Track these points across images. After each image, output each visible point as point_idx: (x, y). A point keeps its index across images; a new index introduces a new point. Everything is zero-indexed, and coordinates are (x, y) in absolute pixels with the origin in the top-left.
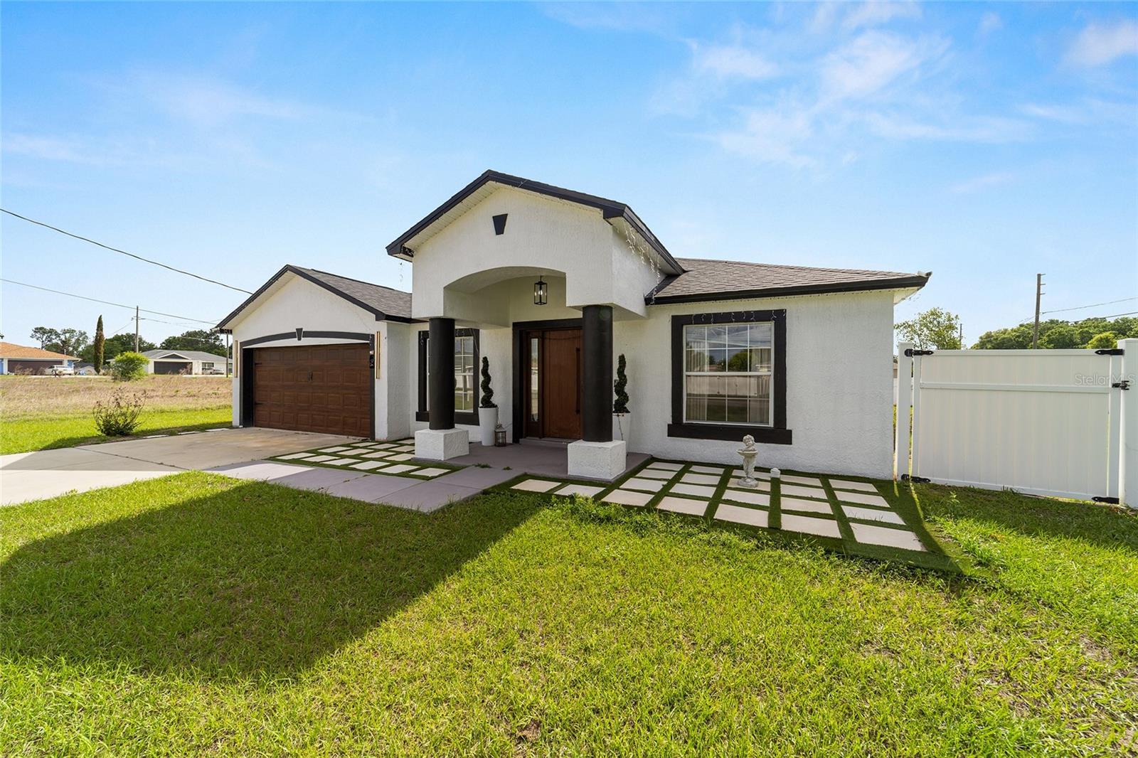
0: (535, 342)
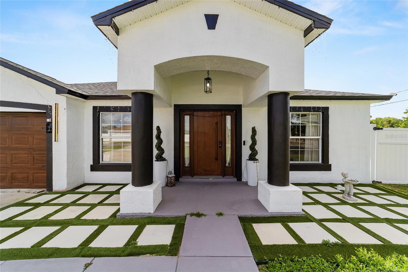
0: (187, 118)
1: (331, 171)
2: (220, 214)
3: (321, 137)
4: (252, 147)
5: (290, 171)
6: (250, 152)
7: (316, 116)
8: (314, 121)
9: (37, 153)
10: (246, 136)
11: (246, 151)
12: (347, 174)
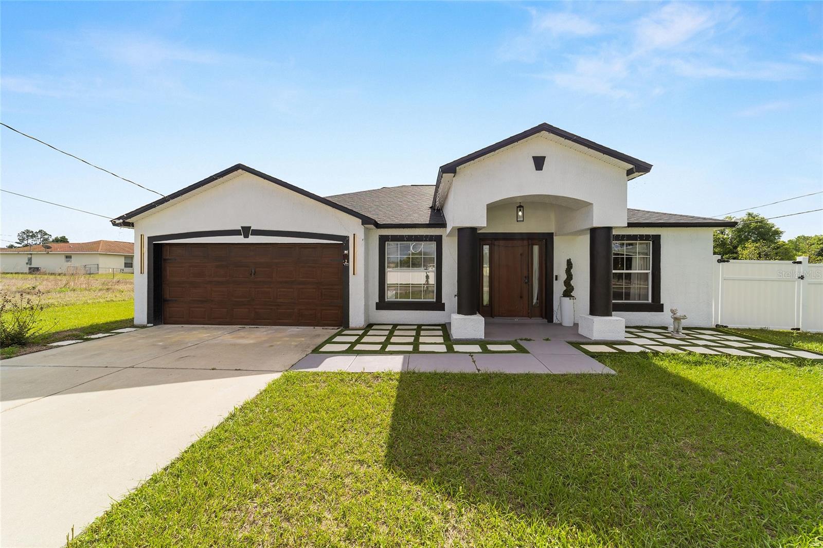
0: (486, 249)
1: (663, 311)
2: (547, 340)
3: (650, 271)
4: (568, 283)
5: (613, 311)
6: (565, 288)
7: (645, 246)
8: (643, 251)
9: (325, 287)
10: (559, 269)
11: (558, 287)
12: (676, 310)
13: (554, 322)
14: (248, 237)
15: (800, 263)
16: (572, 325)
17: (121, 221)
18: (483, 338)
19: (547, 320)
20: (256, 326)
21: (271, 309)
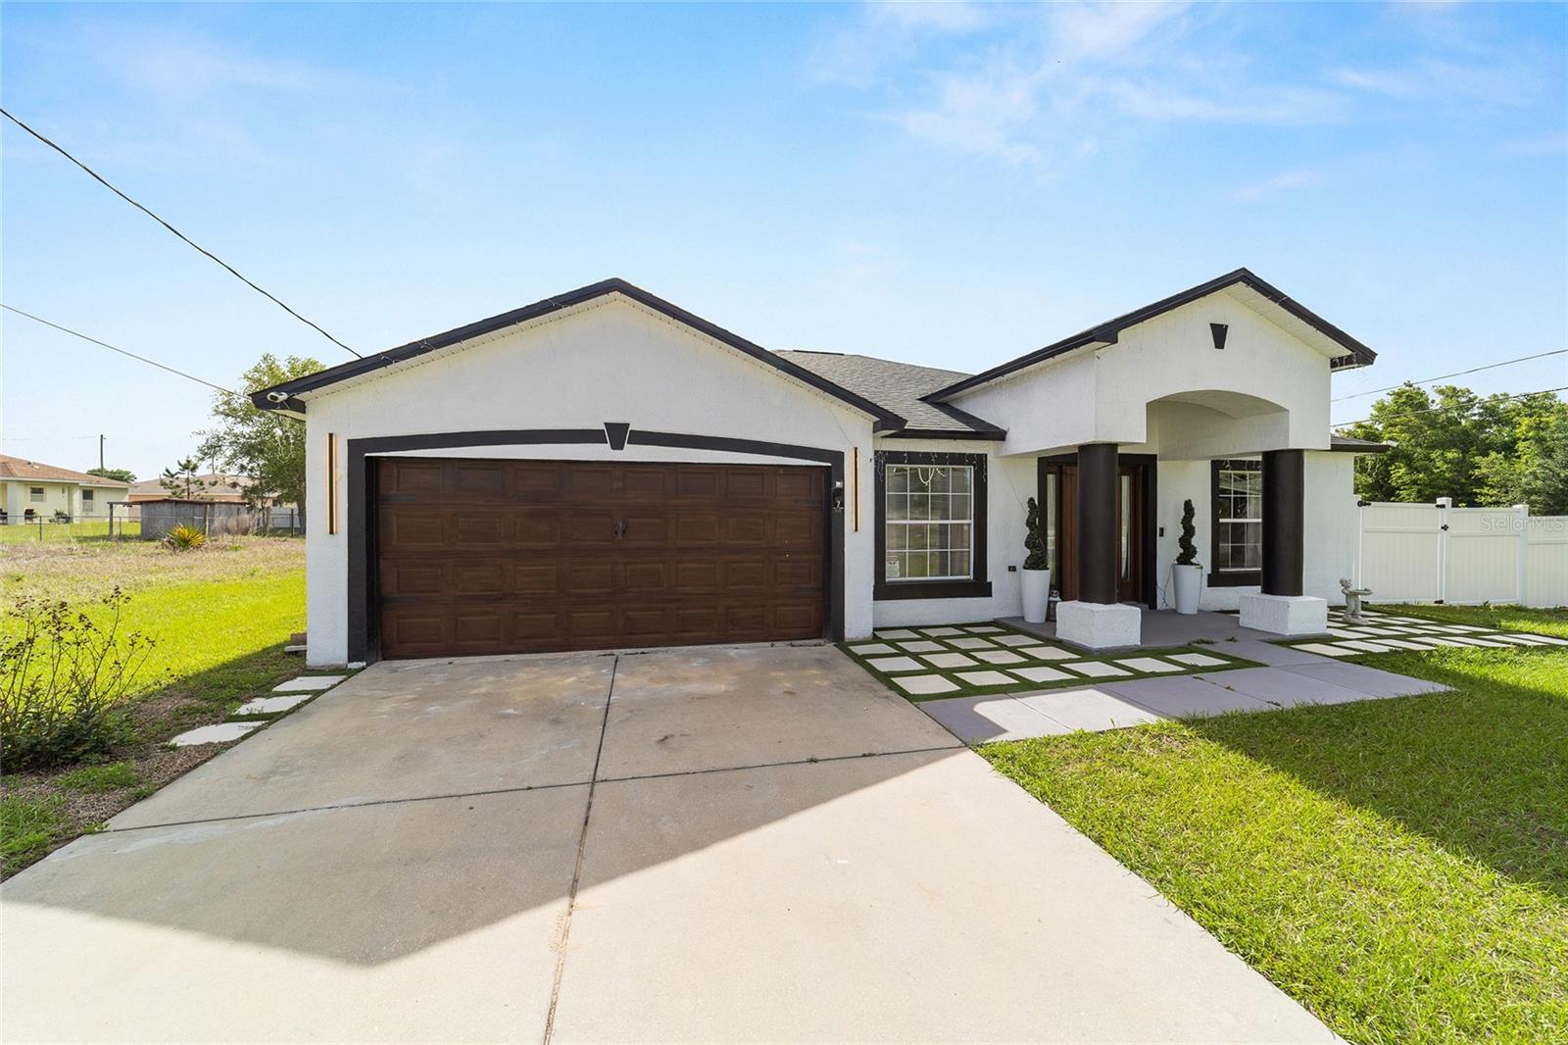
2: (1232, 640)
4: (1185, 541)
6: (1182, 551)
10: (1168, 518)
11: (1167, 549)
13: (1159, 607)
14: (622, 449)
15: (1443, 506)
16: (1195, 612)
17: (284, 396)
18: (1139, 643)
19: (1147, 606)
20: (639, 650)
21: (663, 609)
